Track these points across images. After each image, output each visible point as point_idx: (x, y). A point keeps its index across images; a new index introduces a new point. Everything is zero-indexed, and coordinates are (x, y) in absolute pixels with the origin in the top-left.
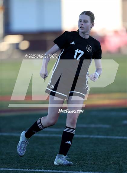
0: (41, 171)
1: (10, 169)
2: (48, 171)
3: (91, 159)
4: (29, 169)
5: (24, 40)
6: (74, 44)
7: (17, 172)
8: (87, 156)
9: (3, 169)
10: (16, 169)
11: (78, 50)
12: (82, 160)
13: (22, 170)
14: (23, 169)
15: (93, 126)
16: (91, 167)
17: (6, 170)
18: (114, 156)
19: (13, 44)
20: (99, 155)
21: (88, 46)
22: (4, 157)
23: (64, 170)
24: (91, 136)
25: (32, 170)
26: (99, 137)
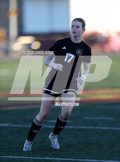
0: (51, 159)
1: (24, 157)
2: (58, 159)
3: (96, 148)
4: (40, 157)
5: (36, 40)
6: (65, 49)
7: (30, 159)
8: (93, 145)
9: (16, 157)
10: (29, 157)
11: (68, 53)
12: (88, 149)
13: (33, 158)
14: (35, 157)
15: (98, 118)
16: (96, 156)
17: (19, 158)
18: (117, 146)
19: (26, 45)
20: (104, 144)
21: (79, 50)
22: (17, 146)
23: (72, 158)
24: (97, 128)
25: (43, 158)
26: (104, 128)
